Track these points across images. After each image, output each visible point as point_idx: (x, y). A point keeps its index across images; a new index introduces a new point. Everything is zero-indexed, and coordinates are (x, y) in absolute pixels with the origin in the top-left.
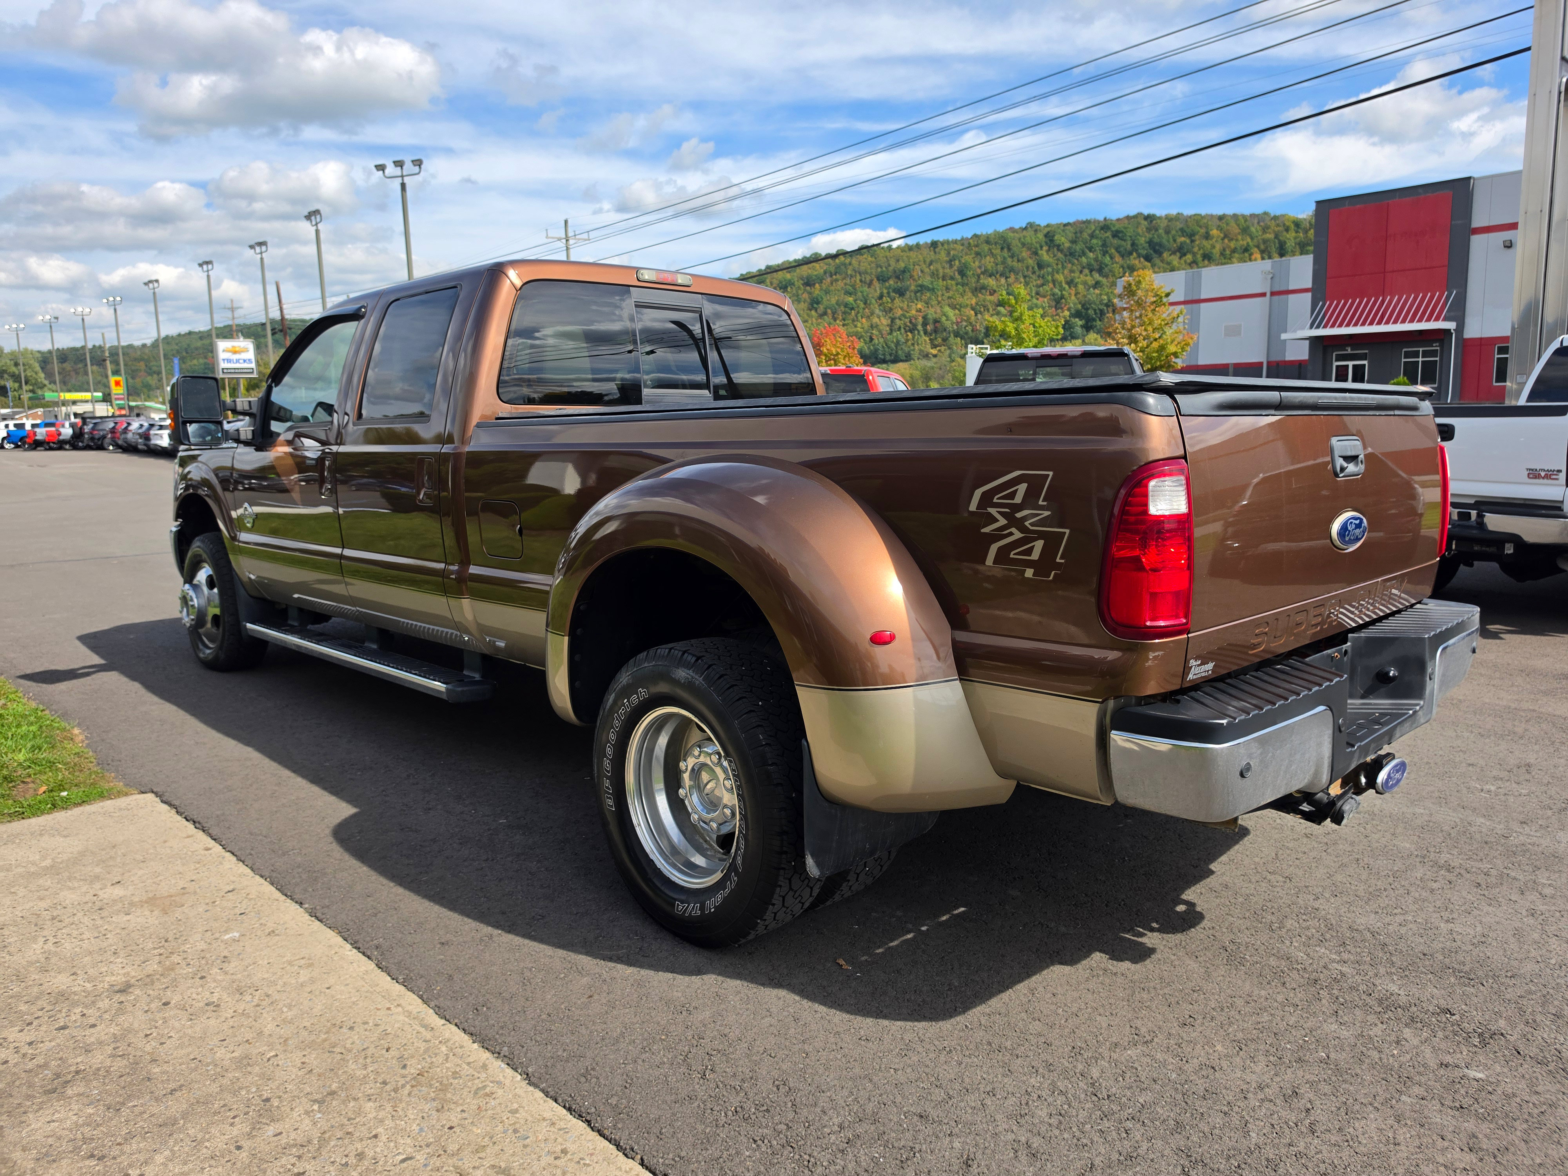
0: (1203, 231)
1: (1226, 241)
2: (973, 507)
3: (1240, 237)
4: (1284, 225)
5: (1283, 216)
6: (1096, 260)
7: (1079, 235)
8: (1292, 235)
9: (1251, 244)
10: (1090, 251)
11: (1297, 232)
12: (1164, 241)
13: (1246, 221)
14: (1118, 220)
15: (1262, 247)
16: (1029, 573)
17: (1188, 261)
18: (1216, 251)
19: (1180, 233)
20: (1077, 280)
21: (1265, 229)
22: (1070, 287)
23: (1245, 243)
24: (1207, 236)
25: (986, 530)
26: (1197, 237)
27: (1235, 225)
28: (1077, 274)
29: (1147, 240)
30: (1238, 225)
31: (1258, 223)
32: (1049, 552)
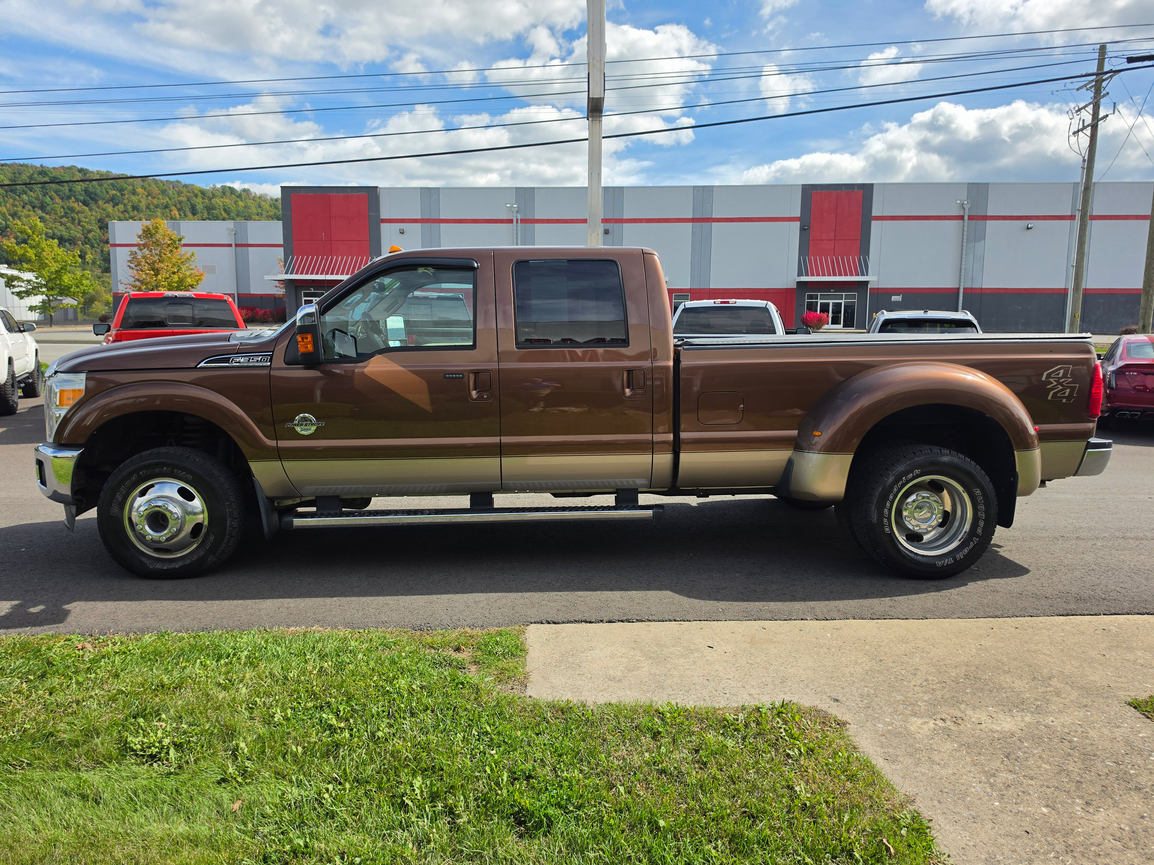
0: (130, 188)
1: (150, 198)
2: (1044, 379)
3: (161, 197)
4: (193, 192)
5: (192, 185)
6: (37, 198)
7: (17, 175)
8: (199, 200)
9: (169, 203)
10: (31, 191)
11: (203, 199)
12: (98, 191)
13: (164, 185)
14: (54, 168)
15: (179, 206)
16: (1064, 401)
17: (121, 210)
18: (143, 205)
19: (111, 187)
20: (20, 213)
21: (179, 193)
22: (13, 219)
23: (165, 201)
24: (134, 193)
25: (1049, 387)
26: (126, 192)
27: (155, 187)
28: (20, 209)
29: (83, 189)
30: (158, 188)
31: (173, 188)
32: (1071, 393)
